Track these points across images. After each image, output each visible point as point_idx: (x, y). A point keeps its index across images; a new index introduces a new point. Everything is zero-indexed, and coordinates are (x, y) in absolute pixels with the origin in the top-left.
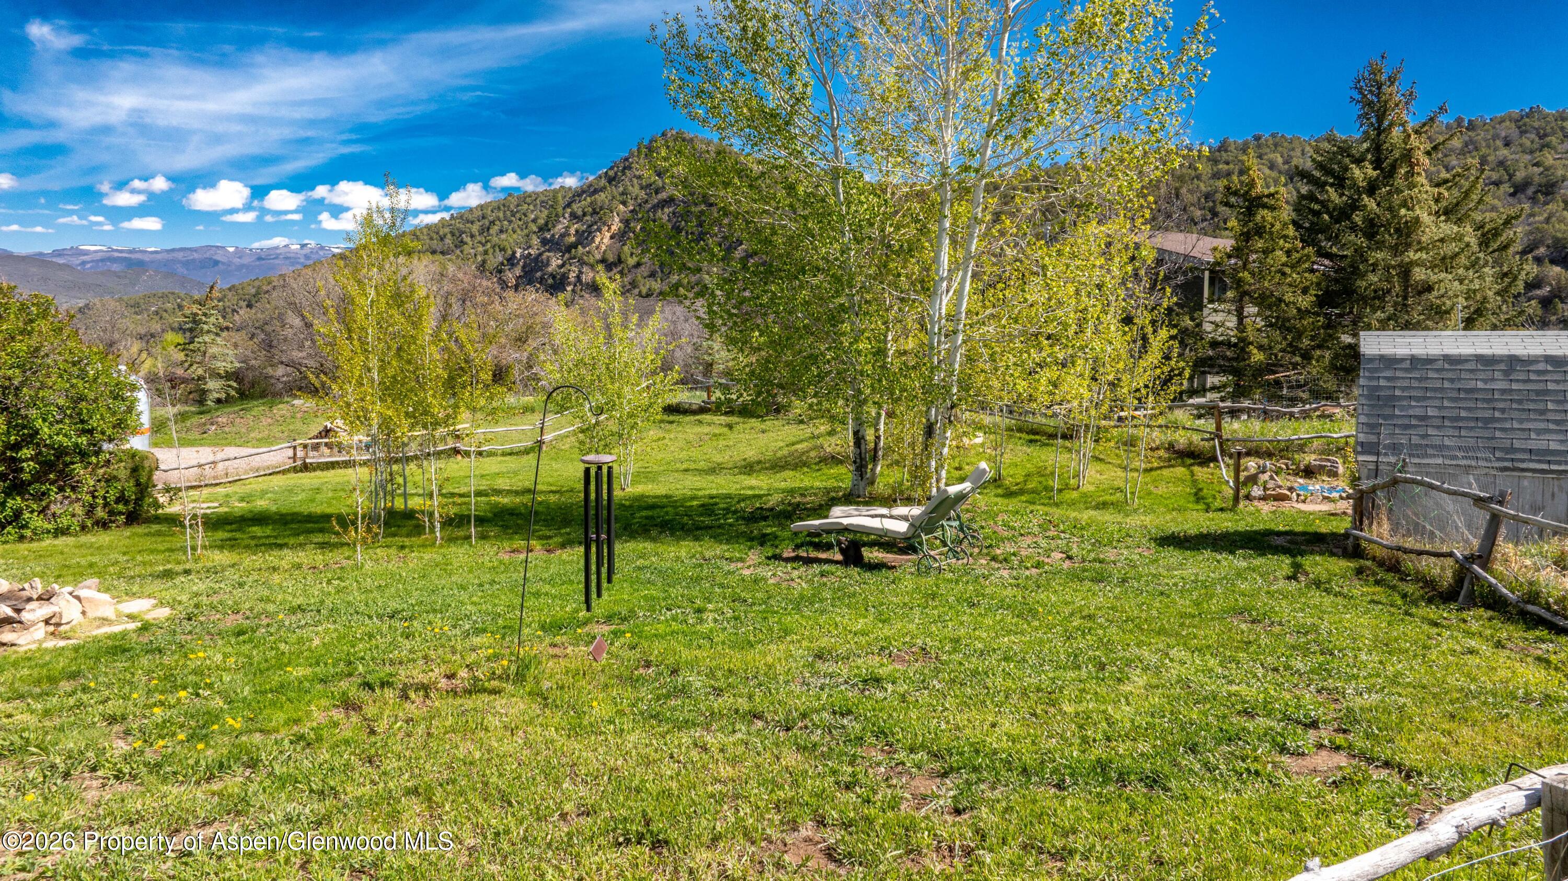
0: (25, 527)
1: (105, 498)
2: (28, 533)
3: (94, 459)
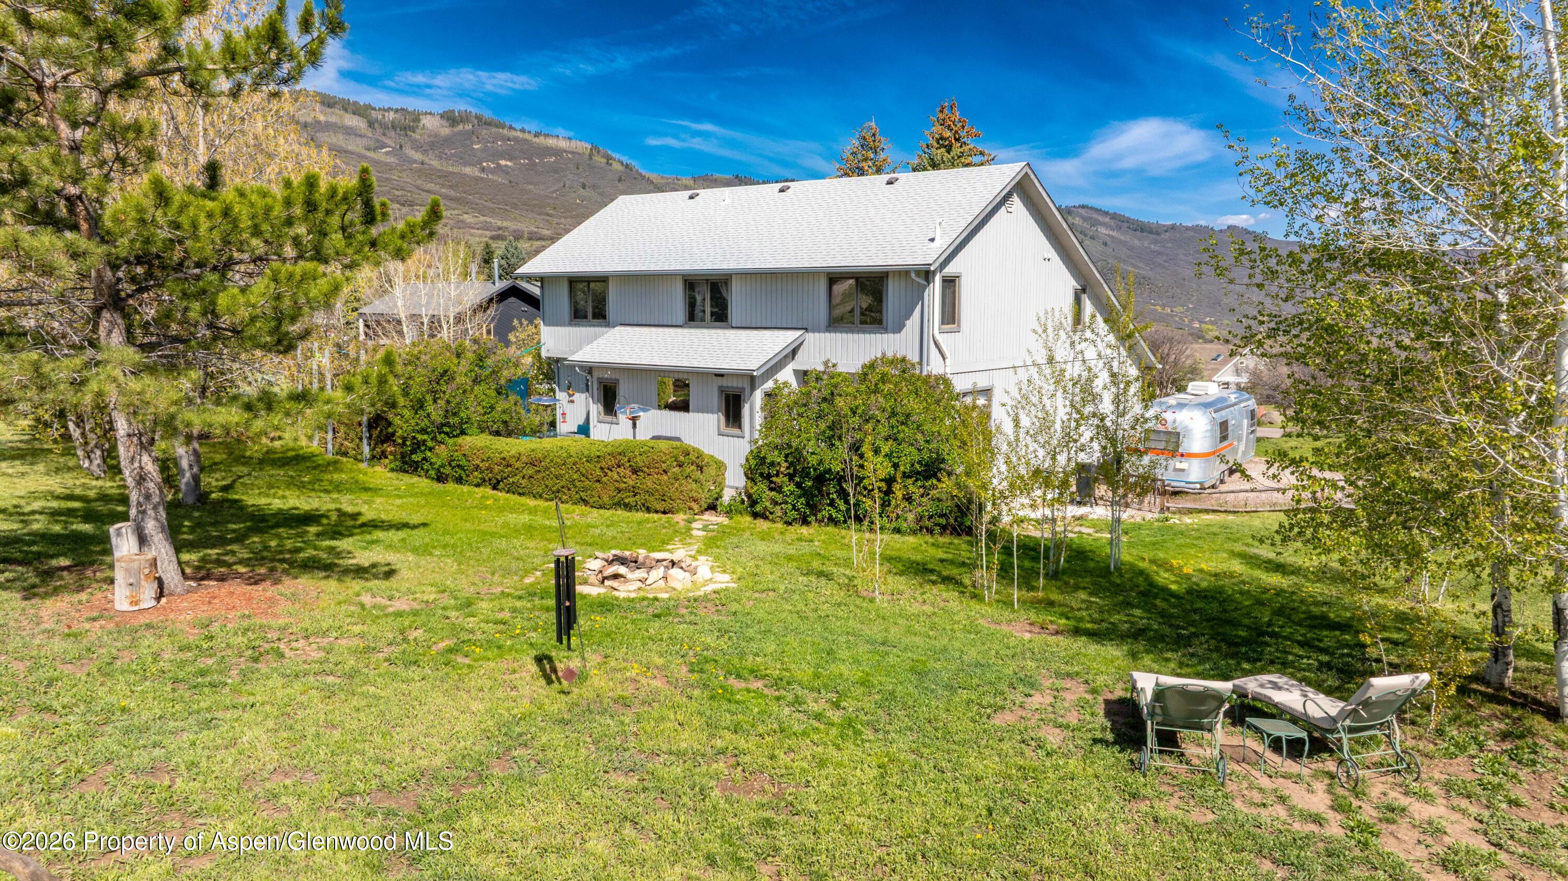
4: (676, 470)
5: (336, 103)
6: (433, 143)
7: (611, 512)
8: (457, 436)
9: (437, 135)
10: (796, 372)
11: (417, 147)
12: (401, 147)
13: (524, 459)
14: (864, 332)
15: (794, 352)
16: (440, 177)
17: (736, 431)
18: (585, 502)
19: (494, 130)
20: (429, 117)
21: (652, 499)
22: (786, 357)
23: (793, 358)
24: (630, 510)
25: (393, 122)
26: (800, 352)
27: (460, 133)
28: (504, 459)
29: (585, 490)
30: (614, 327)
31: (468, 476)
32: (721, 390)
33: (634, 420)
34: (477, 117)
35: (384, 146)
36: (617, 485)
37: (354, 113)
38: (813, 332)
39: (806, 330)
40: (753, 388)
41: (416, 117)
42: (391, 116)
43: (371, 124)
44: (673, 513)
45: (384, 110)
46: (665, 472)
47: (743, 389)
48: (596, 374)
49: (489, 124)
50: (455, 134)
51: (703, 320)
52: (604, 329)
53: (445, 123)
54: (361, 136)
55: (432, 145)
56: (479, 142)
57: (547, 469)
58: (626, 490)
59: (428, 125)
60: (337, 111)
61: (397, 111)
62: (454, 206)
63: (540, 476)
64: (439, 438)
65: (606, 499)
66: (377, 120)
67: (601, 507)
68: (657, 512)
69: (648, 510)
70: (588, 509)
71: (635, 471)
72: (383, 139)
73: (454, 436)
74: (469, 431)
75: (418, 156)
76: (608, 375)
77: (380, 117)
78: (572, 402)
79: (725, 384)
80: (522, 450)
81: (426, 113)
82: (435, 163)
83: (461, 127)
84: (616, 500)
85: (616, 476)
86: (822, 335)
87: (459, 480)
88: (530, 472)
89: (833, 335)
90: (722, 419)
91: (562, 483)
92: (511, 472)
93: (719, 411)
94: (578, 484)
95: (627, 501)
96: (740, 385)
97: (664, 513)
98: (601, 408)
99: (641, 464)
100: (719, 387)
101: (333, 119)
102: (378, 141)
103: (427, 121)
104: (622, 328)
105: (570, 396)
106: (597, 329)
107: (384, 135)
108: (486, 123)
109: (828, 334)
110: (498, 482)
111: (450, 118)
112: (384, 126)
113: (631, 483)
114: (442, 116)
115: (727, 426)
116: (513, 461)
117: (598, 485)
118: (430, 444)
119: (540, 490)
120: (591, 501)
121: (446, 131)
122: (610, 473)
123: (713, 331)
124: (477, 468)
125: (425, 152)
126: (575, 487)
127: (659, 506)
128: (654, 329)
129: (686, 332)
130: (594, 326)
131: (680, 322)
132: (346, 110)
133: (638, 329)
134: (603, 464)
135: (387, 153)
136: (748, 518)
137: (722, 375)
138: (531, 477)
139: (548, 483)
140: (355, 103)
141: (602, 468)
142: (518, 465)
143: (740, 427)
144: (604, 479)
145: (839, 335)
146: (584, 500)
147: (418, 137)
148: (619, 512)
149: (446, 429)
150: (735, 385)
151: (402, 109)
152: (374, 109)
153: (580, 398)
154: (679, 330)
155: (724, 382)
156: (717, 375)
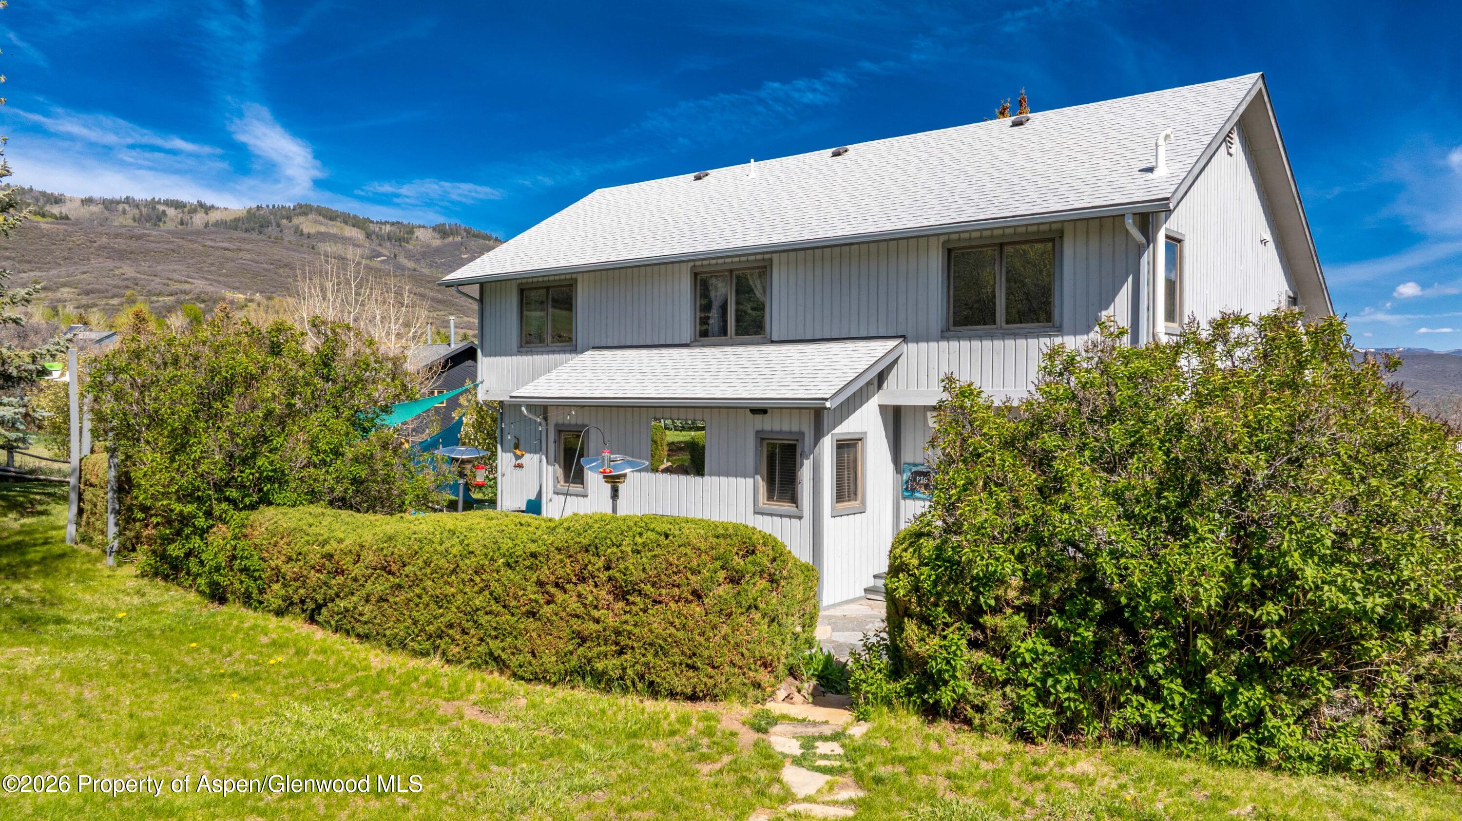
0: (1269, 741)
1: (1429, 717)
2: (1272, 754)
3: (1407, 637)
4: (724, 590)
5: (337, 216)
6: (425, 252)
7: (562, 692)
8: (253, 507)
9: (428, 246)
10: (883, 408)
11: (410, 256)
12: (395, 256)
13: (369, 557)
14: (1015, 336)
15: (881, 378)
16: (429, 282)
17: (787, 507)
18: (501, 665)
19: (481, 241)
20: (422, 230)
21: (662, 663)
22: (869, 383)
23: (880, 387)
24: (608, 690)
25: (389, 234)
26: (892, 377)
27: (450, 244)
28: (330, 556)
29: (500, 633)
30: (582, 352)
31: (262, 591)
32: (761, 437)
33: (614, 481)
34: (465, 230)
35: (379, 255)
36: (576, 624)
37: (354, 226)
38: (917, 340)
39: (904, 338)
40: (819, 435)
41: (411, 230)
42: (388, 228)
43: (368, 236)
44: (714, 698)
45: (381, 223)
46: (697, 595)
47: (802, 434)
48: (555, 417)
49: (477, 236)
50: (445, 246)
51: (724, 332)
52: (568, 356)
53: (436, 235)
54: (359, 246)
55: (424, 255)
56: (467, 253)
57: (416, 581)
58: (599, 638)
59: (421, 237)
60: (338, 224)
61: (393, 224)
62: (440, 307)
63: (401, 597)
64: (217, 510)
65: (549, 659)
66: (374, 232)
67: (537, 678)
68: (672, 695)
69: (654, 691)
70: (505, 682)
71: (622, 593)
72: (379, 249)
73: (246, 508)
74: (277, 498)
75: (410, 264)
76: (571, 418)
77: (377, 229)
78: (520, 466)
79: (767, 427)
80: (367, 537)
81: (419, 227)
82: (426, 271)
83: (451, 239)
84: (574, 662)
85: (574, 605)
86: (933, 345)
87: (247, 599)
88: (379, 587)
89: (954, 344)
90: (762, 486)
91: (449, 617)
92: (342, 586)
93: (757, 472)
94: (484, 619)
95: (599, 666)
96: (795, 428)
97: (693, 698)
98: (560, 472)
99: (637, 575)
100: (758, 432)
101: (334, 231)
102: (374, 251)
103: (420, 233)
104: (596, 353)
105: (518, 457)
106: (558, 357)
107: (380, 245)
108: (474, 236)
109: (944, 344)
110: (319, 607)
111: (441, 231)
112: (380, 237)
113: (611, 621)
114: (434, 229)
115: (770, 497)
116: (346, 562)
117: (531, 624)
118: (201, 522)
119: (400, 630)
120: (514, 662)
121: (437, 242)
122: (560, 596)
123: (740, 349)
124: (278, 575)
125: (417, 261)
126: (478, 625)
127: (679, 683)
128: (644, 352)
129: (696, 351)
130: (553, 352)
131: (686, 338)
132: (346, 223)
133: (619, 353)
134: (544, 573)
135: (382, 262)
136: (914, 721)
137: (763, 411)
138: (383, 599)
139: (422, 616)
140: (355, 217)
141: (540, 584)
142: (357, 571)
143: (794, 499)
144: (547, 610)
145: (965, 344)
146: (497, 659)
147: (411, 247)
148: (580, 694)
149: (234, 493)
150: (786, 427)
151: (398, 223)
152: (372, 222)
153: (530, 460)
154: (685, 351)
155: (767, 424)
156: (755, 411)
